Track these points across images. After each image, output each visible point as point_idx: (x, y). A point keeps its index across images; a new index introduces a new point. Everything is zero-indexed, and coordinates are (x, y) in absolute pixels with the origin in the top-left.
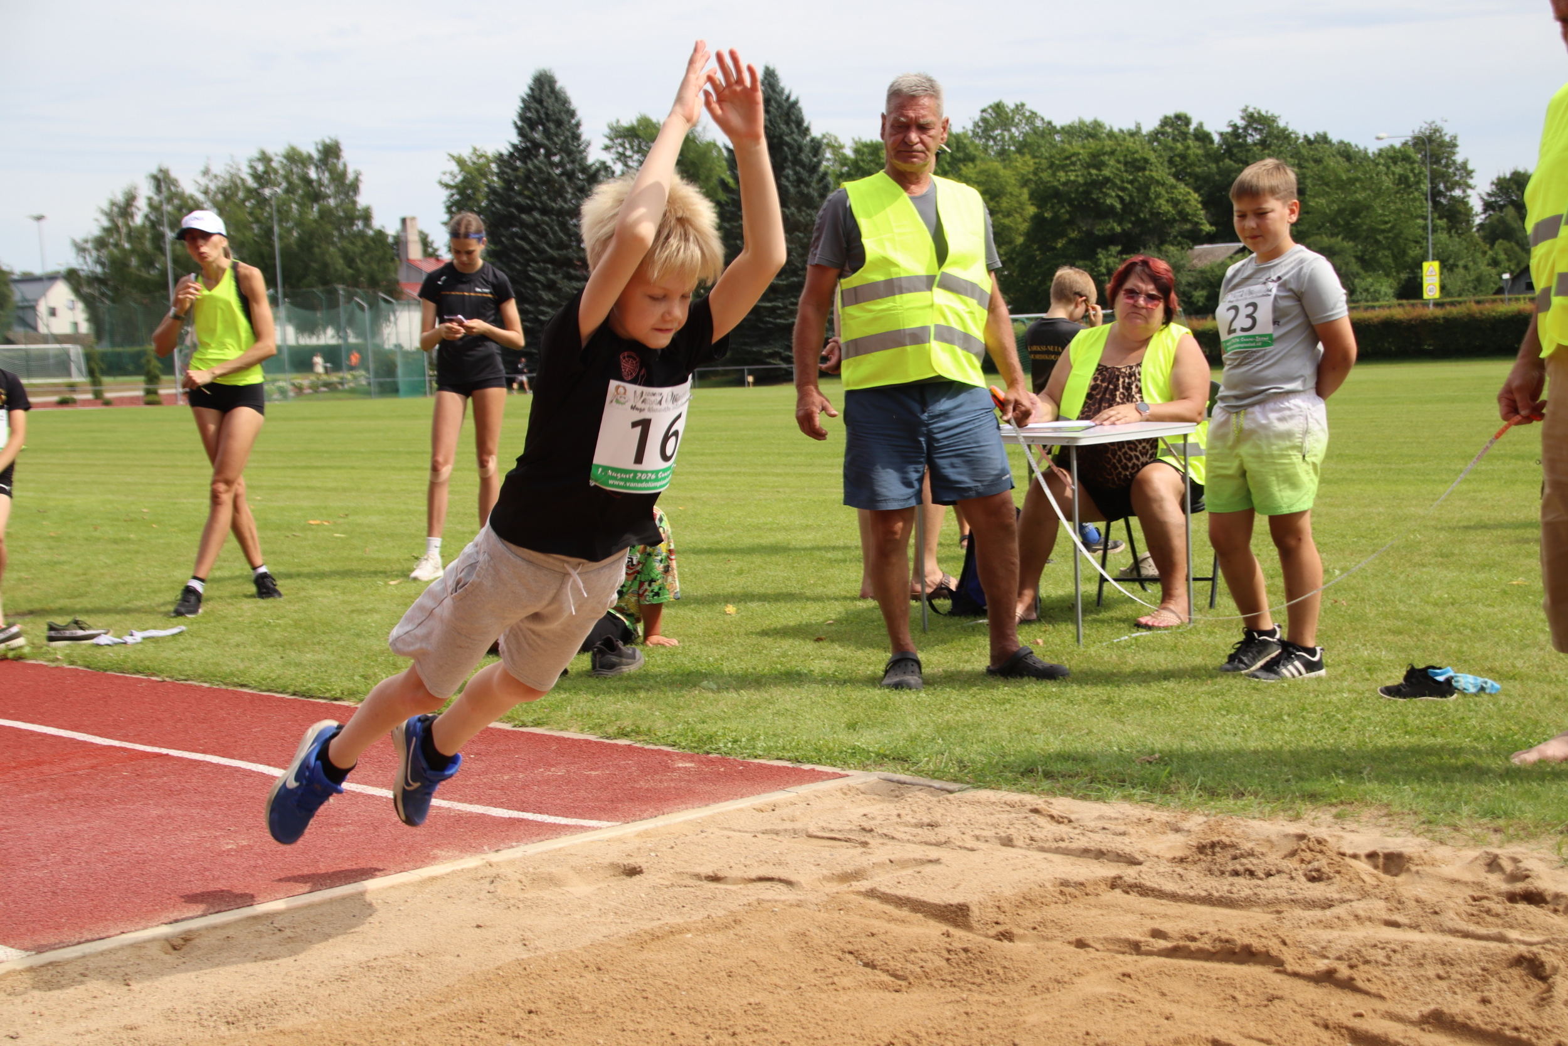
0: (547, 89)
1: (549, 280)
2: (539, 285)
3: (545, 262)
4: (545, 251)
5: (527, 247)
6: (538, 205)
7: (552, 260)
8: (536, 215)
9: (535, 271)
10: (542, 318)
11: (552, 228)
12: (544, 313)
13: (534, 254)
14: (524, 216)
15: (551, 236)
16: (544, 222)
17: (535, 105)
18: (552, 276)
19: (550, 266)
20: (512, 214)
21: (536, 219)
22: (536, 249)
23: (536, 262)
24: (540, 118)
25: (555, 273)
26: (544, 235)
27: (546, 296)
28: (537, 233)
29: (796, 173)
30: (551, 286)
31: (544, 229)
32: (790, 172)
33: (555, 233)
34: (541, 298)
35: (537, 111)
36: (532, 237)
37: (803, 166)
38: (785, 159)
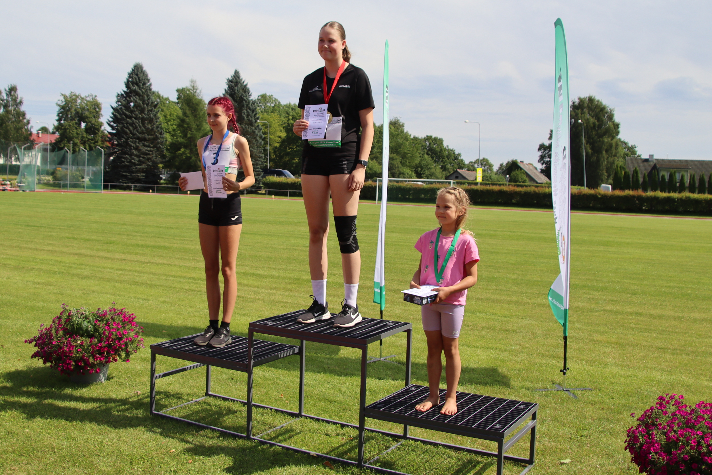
0: (140, 70)
1: (137, 146)
2: (132, 148)
3: (135, 138)
4: (136, 134)
5: (129, 132)
6: (134, 116)
7: (138, 138)
8: (134, 119)
9: (131, 142)
10: (133, 161)
11: (139, 125)
12: (134, 159)
13: (131, 135)
14: (128, 119)
15: (139, 128)
16: (136, 123)
17: (135, 76)
18: (138, 144)
19: (138, 141)
20: (123, 118)
21: (133, 121)
22: (131, 133)
23: (131, 138)
24: (137, 81)
25: (139, 143)
26: (135, 128)
27: (135, 152)
28: (133, 127)
29: (247, 112)
30: (137, 149)
31: (136, 125)
32: (245, 111)
33: (140, 127)
34: (133, 152)
35: (136, 79)
36: (131, 128)
37: (250, 109)
38: (243, 106)
